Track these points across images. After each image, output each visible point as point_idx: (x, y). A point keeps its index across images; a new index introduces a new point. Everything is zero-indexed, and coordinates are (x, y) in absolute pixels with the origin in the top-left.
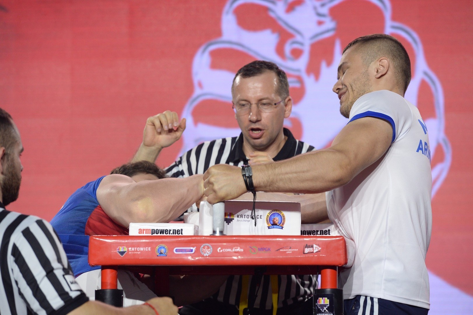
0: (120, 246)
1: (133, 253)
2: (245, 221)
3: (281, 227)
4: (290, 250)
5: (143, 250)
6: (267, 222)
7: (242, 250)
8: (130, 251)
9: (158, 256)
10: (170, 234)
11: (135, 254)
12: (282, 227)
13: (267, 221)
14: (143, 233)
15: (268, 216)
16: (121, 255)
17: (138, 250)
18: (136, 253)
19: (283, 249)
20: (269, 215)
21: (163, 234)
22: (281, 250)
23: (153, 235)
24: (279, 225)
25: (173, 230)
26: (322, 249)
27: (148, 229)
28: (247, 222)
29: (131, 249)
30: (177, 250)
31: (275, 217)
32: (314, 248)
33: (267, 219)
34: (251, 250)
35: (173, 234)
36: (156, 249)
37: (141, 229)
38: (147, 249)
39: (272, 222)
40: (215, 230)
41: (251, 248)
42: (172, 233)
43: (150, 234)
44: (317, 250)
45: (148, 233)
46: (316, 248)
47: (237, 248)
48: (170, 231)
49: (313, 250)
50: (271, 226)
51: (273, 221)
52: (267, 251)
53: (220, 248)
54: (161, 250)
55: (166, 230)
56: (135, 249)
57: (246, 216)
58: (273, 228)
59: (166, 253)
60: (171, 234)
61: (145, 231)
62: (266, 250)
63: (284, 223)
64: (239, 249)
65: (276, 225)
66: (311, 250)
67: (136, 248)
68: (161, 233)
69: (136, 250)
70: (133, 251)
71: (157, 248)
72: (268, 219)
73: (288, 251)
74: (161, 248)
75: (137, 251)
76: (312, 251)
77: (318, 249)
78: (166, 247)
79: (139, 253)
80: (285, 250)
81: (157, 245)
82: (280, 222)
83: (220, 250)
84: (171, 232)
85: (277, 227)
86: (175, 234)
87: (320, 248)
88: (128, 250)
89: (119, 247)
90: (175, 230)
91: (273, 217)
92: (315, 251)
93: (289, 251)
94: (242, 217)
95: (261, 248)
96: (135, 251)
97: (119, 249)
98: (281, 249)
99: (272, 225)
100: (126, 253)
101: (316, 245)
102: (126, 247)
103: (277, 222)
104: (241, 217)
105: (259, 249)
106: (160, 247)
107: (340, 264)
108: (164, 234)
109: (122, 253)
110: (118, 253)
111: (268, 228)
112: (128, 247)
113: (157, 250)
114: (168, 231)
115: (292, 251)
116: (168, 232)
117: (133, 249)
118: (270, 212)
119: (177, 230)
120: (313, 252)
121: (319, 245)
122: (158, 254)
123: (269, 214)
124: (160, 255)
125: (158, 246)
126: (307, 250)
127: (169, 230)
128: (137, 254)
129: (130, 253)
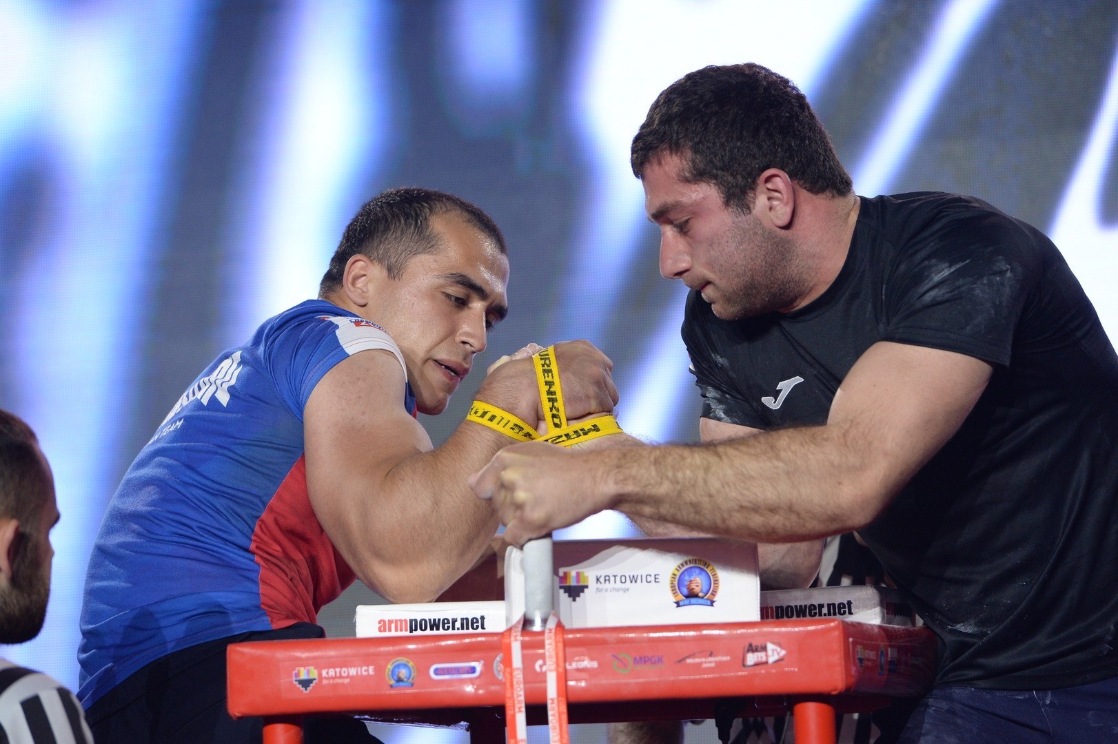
0: (301, 666)
1: (331, 681)
2: (618, 590)
3: (709, 602)
4: (710, 659)
5: (355, 673)
6: (673, 590)
7: (595, 664)
8: (326, 678)
9: (391, 686)
10: (453, 629)
11: (337, 684)
12: (712, 603)
13: (672, 587)
14: (390, 630)
15: (674, 574)
16: (304, 689)
17: (343, 674)
18: (340, 681)
19: (694, 658)
20: (676, 572)
21: (438, 629)
22: (689, 661)
23: (415, 633)
24: (703, 598)
25: (462, 619)
26: (789, 653)
27: (401, 621)
28: (621, 593)
29: (327, 673)
30: (437, 672)
31: (692, 578)
32: (770, 652)
33: (672, 583)
34: (616, 662)
35: (463, 628)
36: (387, 671)
37: (384, 621)
38: (365, 671)
39: (685, 591)
40: (529, 616)
41: (617, 658)
42: (460, 626)
43: (406, 630)
44: (776, 657)
45: (401, 630)
46: (774, 653)
47: (583, 661)
48: (454, 621)
49: (767, 656)
50: (684, 600)
51: (688, 589)
52: (655, 663)
53: (540, 662)
54: (399, 673)
55: (445, 621)
56: (336, 672)
57: (618, 579)
58: (690, 604)
59: (413, 679)
60: (458, 629)
61: (393, 626)
62: (652, 663)
63: (715, 592)
64: (586, 663)
65: (696, 596)
66: (762, 657)
67: (338, 670)
68: (432, 629)
69: (338, 674)
70: (334, 678)
71: (390, 667)
72: (676, 583)
73: (706, 662)
74: (398, 666)
75: (341, 677)
76: (764, 659)
77: (778, 654)
78: (411, 664)
79: (347, 681)
80: (697, 660)
81: (389, 662)
82: (705, 590)
83: (541, 667)
84: (458, 624)
85: (700, 601)
86: (468, 629)
87: (783, 653)
88: (320, 674)
89: (297, 669)
90: (467, 619)
91: (687, 578)
92: (771, 660)
93: (709, 662)
94: (607, 582)
95: (641, 658)
96: (335, 677)
97: (297, 675)
98: (689, 657)
99: (687, 597)
100: (314, 682)
101: (773, 643)
102: (315, 668)
103: (697, 590)
104: (605, 580)
105: (635, 659)
106: (396, 663)
107: (835, 690)
108: (441, 632)
109: (306, 683)
110: (297, 683)
111: (676, 605)
112: (319, 668)
113: (390, 673)
114: (448, 623)
115: (716, 662)
116: (451, 625)
117: (332, 672)
118: (679, 567)
119: (472, 620)
120: (766, 663)
121: (780, 645)
122: (392, 682)
123: (678, 570)
124: (397, 684)
125: (392, 661)
126: (751, 658)
127: (452, 619)
128: (342, 684)
129: (325, 682)
